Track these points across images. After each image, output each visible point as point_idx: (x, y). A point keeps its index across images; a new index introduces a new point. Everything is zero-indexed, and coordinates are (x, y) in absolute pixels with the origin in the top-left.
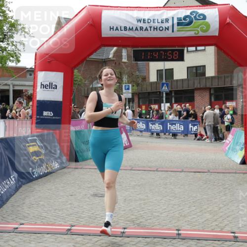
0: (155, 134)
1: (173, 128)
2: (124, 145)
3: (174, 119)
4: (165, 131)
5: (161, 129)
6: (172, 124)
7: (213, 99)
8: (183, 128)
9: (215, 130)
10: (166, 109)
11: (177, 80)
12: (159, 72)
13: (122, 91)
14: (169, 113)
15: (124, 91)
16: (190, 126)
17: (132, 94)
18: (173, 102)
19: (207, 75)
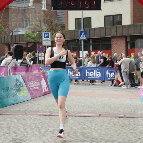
0: (74, 80)
1: (91, 74)
2: (44, 91)
3: (92, 66)
4: (83, 77)
5: (80, 75)
6: (90, 71)
7: (129, 47)
8: (100, 74)
9: (131, 76)
10: (85, 56)
11: (95, 28)
12: (78, 21)
13: (42, 39)
14: (87, 60)
15: (44, 39)
16: (107, 73)
17: (51, 41)
18: (91, 49)
19: (123, 24)
